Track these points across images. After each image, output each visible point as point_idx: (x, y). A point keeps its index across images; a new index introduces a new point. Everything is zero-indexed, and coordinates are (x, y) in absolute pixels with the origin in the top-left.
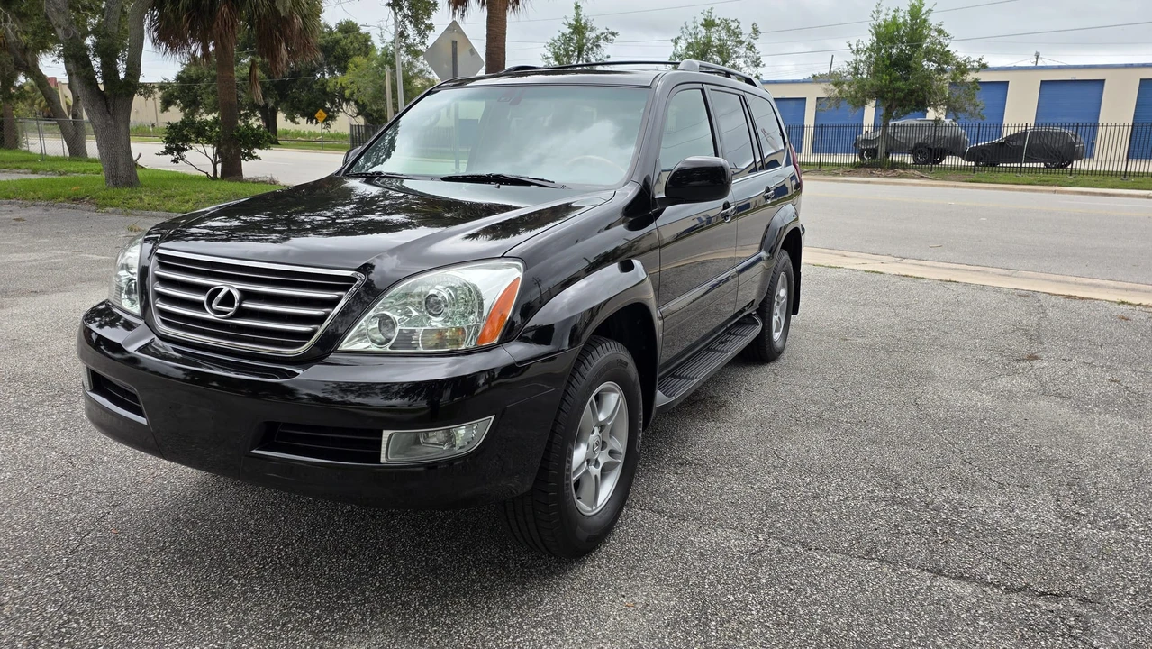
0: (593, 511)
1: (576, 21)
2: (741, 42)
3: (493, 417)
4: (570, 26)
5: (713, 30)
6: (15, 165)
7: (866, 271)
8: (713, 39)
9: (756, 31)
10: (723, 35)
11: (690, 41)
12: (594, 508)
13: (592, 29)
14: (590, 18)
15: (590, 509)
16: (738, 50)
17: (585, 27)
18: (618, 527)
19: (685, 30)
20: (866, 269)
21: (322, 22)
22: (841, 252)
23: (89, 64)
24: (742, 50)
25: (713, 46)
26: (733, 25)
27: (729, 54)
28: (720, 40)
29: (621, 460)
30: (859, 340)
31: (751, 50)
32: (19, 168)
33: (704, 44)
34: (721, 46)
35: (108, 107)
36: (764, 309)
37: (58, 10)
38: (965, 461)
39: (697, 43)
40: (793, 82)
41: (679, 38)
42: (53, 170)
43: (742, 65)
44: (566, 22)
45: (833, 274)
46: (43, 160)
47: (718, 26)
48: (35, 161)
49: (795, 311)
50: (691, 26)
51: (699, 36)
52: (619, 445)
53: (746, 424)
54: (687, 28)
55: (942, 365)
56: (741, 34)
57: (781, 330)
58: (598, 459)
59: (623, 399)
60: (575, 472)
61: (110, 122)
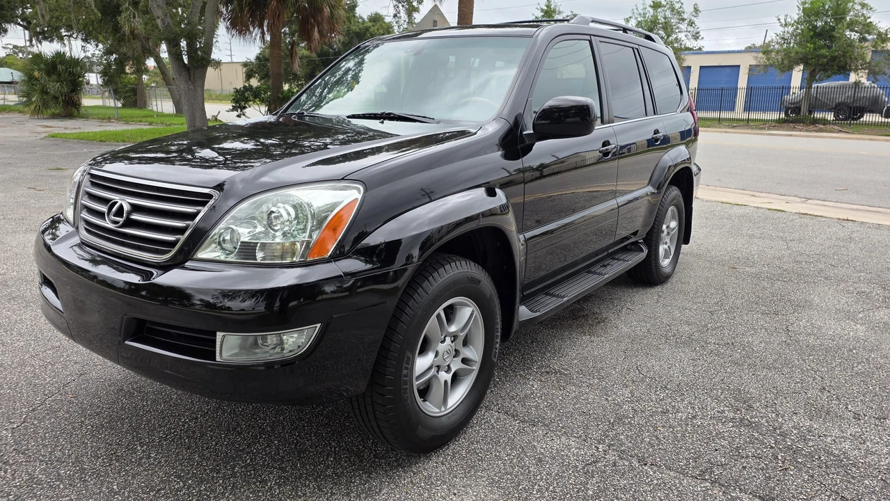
0: (441, 412)
1: (547, 6)
2: (683, 20)
3: (319, 325)
4: (542, 10)
5: (659, 10)
6: (139, 119)
7: (769, 209)
8: (659, 17)
9: (696, 10)
10: (668, 13)
11: (639, 19)
12: (443, 409)
13: (560, 13)
14: (559, 4)
15: (438, 411)
16: (680, 26)
17: (554, 11)
18: (472, 427)
19: (635, 11)
20: (770, 207)
21: (357, 15)
22: (752, 193)
23: (178, 45)
24: (683, 26)
25: (659, 23)
26: (677, 6)
27: (672, 29)
28: (665, 18)
29: (476, 368)
30: (747, 269)
31: (692, 26)
32: (141, 121)
33: (651, 21)
34: (666, 23)
35: (190, 76)
36: (652, 238)
37: (158, 6)
38: (824, 389)
39: (645, 21)
40: (729, 52)
41: (630, 18)
42: (162, 123)
43: (684, 38)
44: (539, 8)
45: (737, 210)
46: (158, 116)
47: (665, 7)
48: (152, 116)
49: (686, 241)
50: (641, 7)
51: (647, 16)
52: (475, 353)
53: (618, 340)
54: (637, 9)
55: (822, 295)
56: (684, 13)
57: (669, 258)
58: (449, 366)
59: (477, 313)
60: (419, 377)
61: (191, 87)
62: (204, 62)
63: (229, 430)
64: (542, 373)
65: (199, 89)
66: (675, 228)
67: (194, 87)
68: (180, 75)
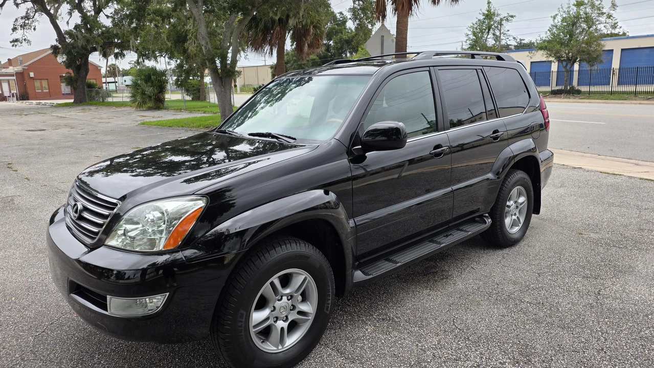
0: (278, 349)
1: (488, 11)
2: (603, 14)
3: (168, 294)
4: (484, 14)
5: (582, 7)
6: (198, 109)
7: (641, 179)
8: (581, 13)
9: (614, 6)
10: (589, 10)
11: (564, 16)
12: (280, 347)
13: (498, 15)
14: (497, 8)
15: (275, 349)
16: (600, 19)
17: (494, 14)
18: (308, 360)
19: (561, 10)
20: (642, 177)
21: (348, 27)
22: (637, 162)
23: (214, 62)
24: (603, 19)
25: (581, 18)
26: (597, 3)
27: (593, 22)
28: (586, 14)
29: (311, 318)
30: (592, 235)
31: (610, 18)
32: (199, 111)
33: (574, 17)
34: (586, 17)
35: (222, 83)
36: (497, 211)
37: (203, 37)
38: (602, 349)
39: (569, 17)
40: (648, 36)
41: (556, 15)
42: (211, 112)
43: (603, 28)
44: (481, 12)
45: (611, 180)
46: (210, 107)
47: (586, 5)
48: (206, 107)
49: (537, 211)
50: (565, 6)
51: (571, 13)
52: (309, 308)
53: (450, 295)
54: (562, 8)
55: (647, 263)
56: (603, 8)
57: (519, 226)
58: (287, 317)
59: (310, 278)
60: (255, 326)
61: (222, 90)
62: (230, 73)
63: (153, 348)
64: (379, 319)
65: (228, 91)
66: (524, 202)
67: (225, 89)
68: (216, 82)
